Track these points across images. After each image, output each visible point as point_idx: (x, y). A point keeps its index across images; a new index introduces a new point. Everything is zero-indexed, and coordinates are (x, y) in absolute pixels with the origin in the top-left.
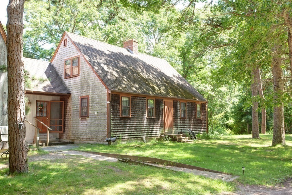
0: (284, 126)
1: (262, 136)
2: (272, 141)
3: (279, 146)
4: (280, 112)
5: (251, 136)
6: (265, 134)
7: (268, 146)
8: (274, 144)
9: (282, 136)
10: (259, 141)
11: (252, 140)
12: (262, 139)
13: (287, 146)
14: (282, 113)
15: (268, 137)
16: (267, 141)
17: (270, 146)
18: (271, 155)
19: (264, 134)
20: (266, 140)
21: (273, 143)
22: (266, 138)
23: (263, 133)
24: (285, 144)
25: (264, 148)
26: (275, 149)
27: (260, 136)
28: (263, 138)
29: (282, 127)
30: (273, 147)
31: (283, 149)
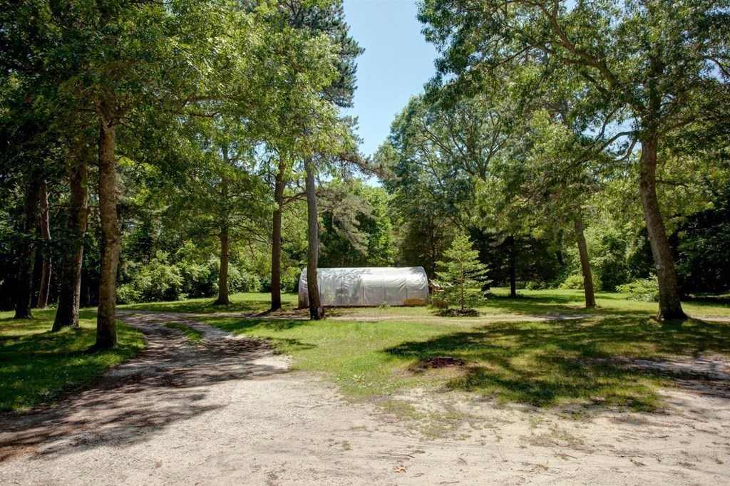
0: (79, 293)
1: (37, 313)
2: (53, 322)
3: (66, 330)
4: (75, 268)
5: (12, 314)
6: (46, 309)
7: (45, 331)
8: (56, 328)
9: (74, 312)
10: (29, 324)
11: (13, 322)
12: (35, 319)
13: (81, 329)
14: (78, 269)
15: (49, 315)
16: (45, 322)
17: (49, 332)
18: (47, 347)
19: (43, 310)
20: (44, 320)
21: (55, 325)
22: (45, 316)
23: (42, 306)
24: (77, 325)
25: (35, 336)
26: (57, 336)
27: (32, 314)
28: (39, 317)
29: (76, 295)
30: (55, 333)
31: (73, 335)
